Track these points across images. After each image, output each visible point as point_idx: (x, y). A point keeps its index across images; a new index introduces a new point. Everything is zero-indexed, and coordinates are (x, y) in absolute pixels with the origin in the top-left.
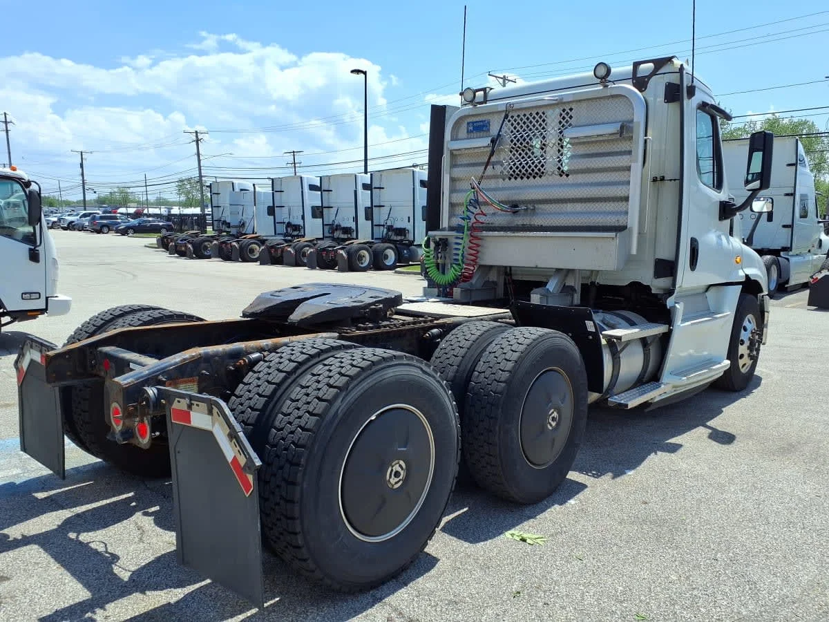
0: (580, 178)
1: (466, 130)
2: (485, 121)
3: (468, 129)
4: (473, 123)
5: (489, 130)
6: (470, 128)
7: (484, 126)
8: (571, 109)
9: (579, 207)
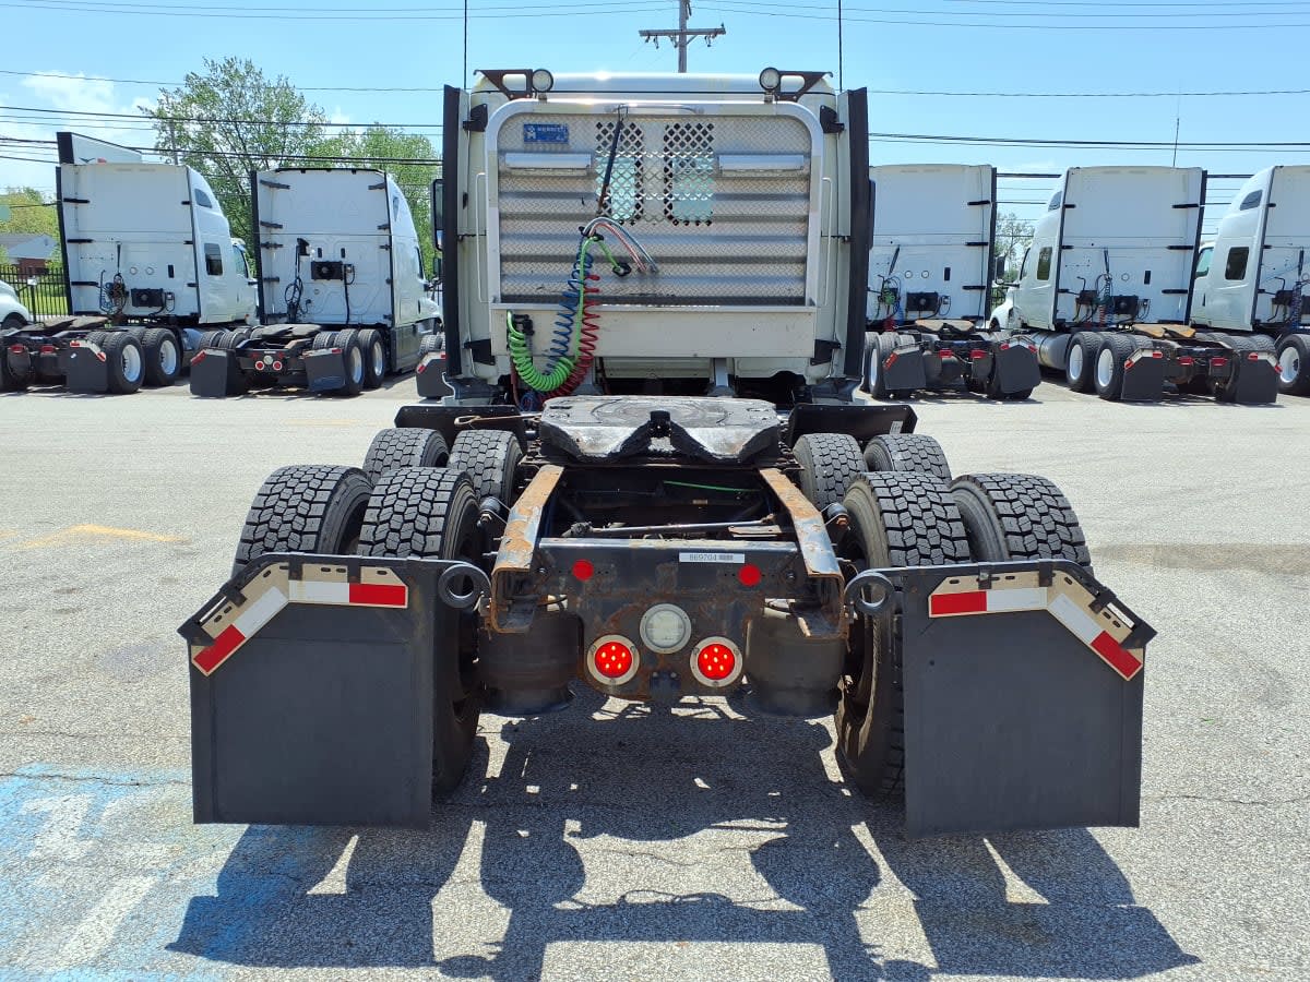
0: (728, 229)
1: (522, 137)
2: (559, 126)
3: (526, 136)
4: (536, 126)
5: (566, 141)
6: (530, 135)
7: (557, 133)
8: (710, 127)
9: (727, 269)
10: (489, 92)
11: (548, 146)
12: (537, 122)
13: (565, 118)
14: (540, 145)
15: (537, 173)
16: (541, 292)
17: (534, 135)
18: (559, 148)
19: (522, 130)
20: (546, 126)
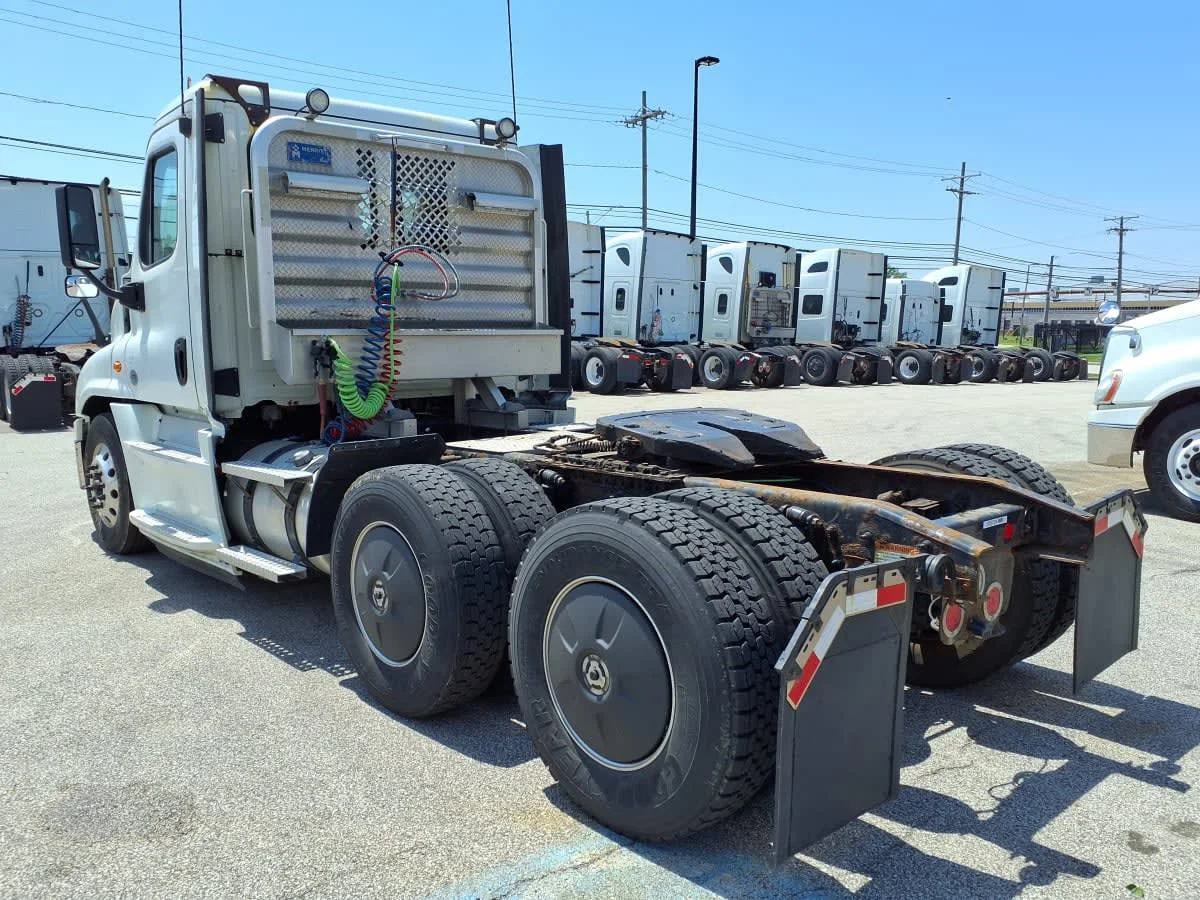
10: (224, 101)
11: (312, 167)
12: (301, 141)
13: (327, 140)
14: (305, 166)
15: (314, 194)
16: (315, 317)
17: (298, 154)
18: (323, 169)
19: (285, 148)
20: (310, 146)
